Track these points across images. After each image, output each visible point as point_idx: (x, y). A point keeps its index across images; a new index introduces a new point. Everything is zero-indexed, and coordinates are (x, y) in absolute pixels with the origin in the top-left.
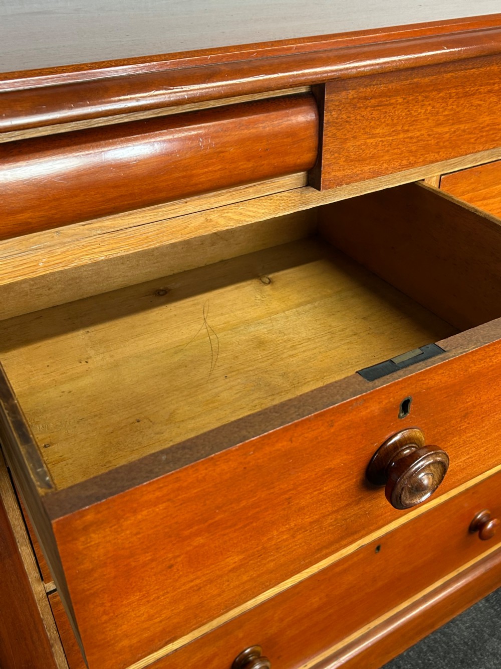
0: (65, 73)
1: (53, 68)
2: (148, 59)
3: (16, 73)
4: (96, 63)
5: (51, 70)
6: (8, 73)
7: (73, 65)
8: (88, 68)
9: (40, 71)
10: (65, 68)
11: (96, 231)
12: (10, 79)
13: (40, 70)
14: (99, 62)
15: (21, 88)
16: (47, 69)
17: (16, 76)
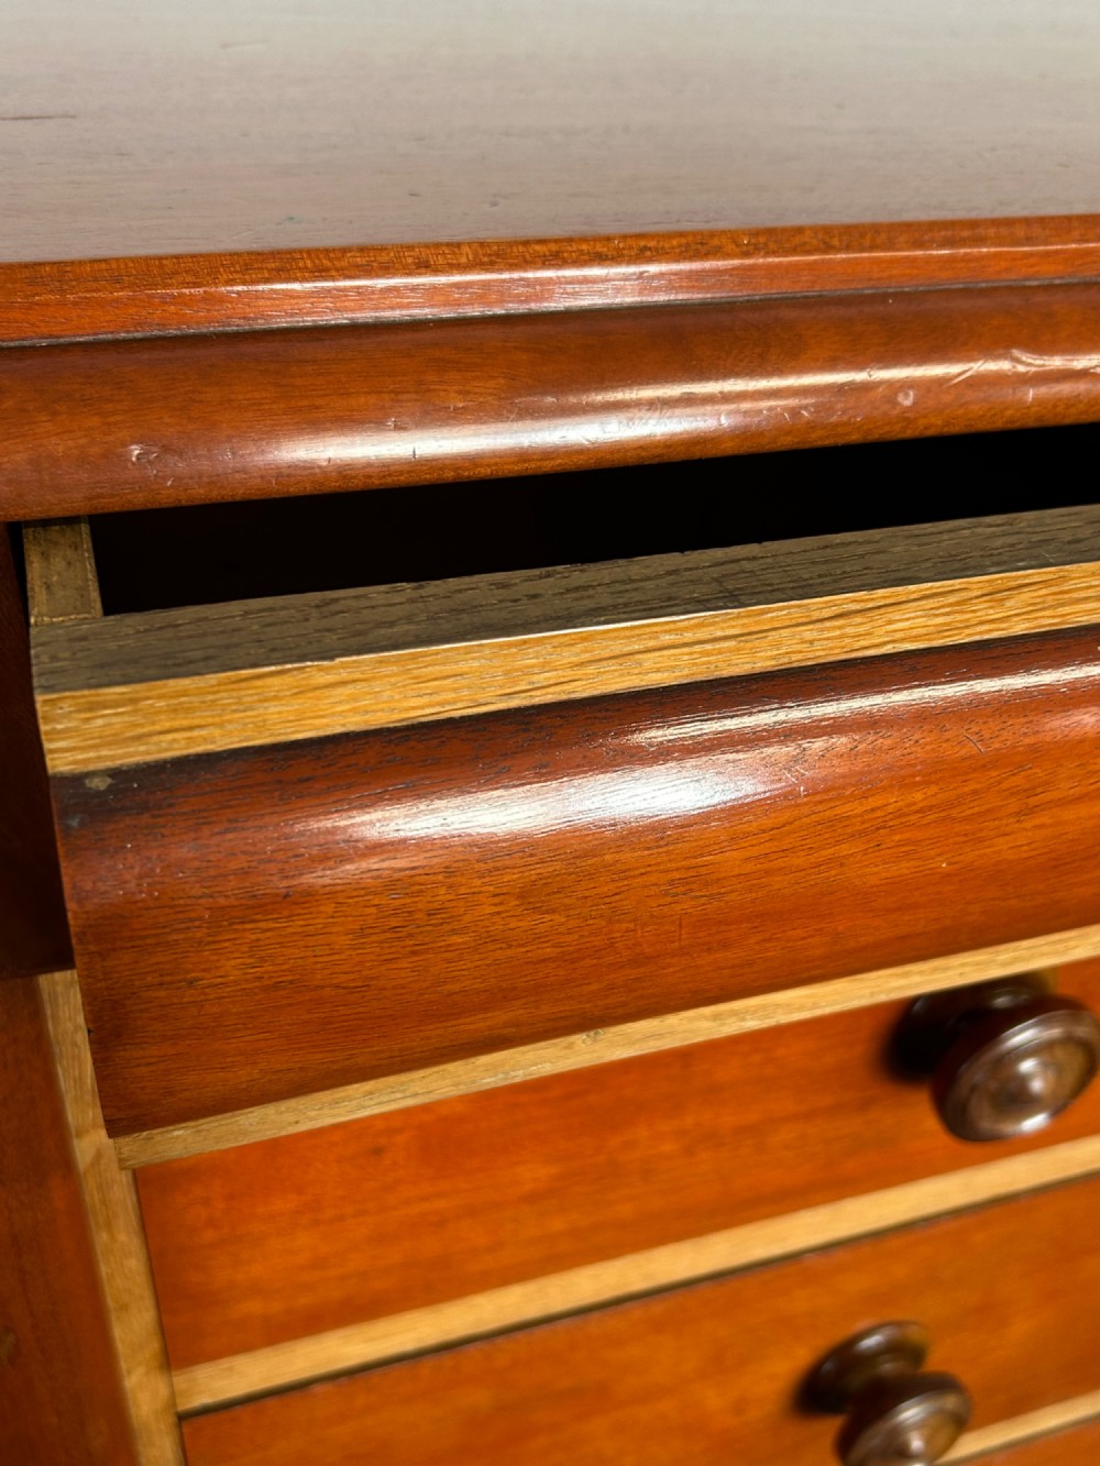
0: (650, 260)
1: (608, 239)
2: (966, 234)
3: (466, 249)
4: (770, 232)
5: (599, 248)
6: (437, 245)
7: (682, 234)
8: (737, 250)
9: (554, 247)
10: (652, 244)
11: (743, 1019)
12: (436, 271)
13: (556, 241)
14: (784, 230)
15: (475, 311)
16: (584, 240)
17: (463, 260)
